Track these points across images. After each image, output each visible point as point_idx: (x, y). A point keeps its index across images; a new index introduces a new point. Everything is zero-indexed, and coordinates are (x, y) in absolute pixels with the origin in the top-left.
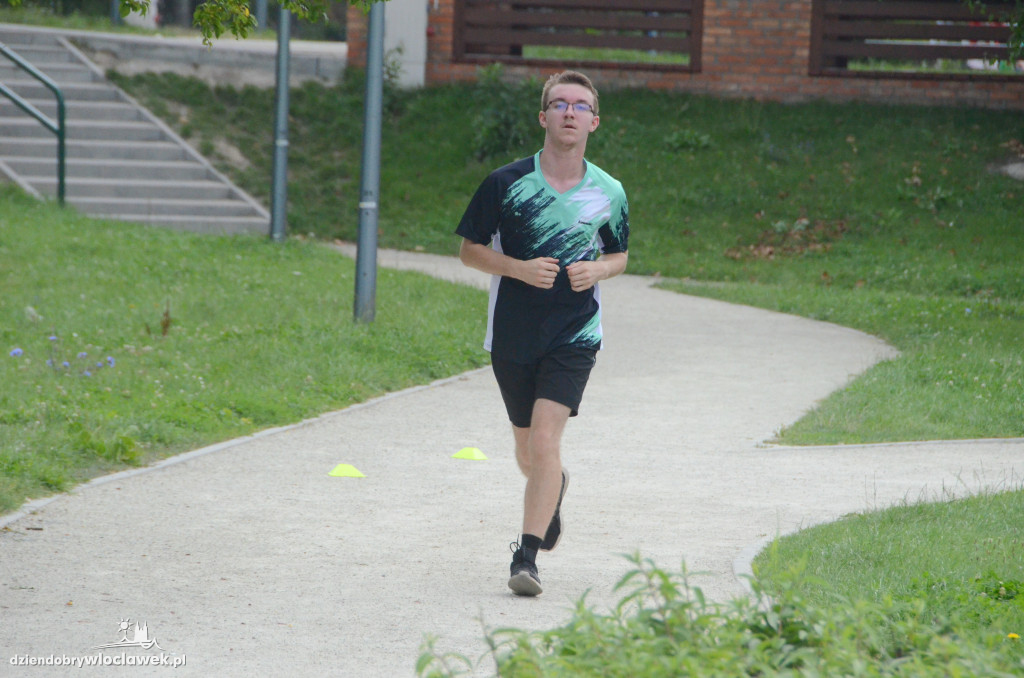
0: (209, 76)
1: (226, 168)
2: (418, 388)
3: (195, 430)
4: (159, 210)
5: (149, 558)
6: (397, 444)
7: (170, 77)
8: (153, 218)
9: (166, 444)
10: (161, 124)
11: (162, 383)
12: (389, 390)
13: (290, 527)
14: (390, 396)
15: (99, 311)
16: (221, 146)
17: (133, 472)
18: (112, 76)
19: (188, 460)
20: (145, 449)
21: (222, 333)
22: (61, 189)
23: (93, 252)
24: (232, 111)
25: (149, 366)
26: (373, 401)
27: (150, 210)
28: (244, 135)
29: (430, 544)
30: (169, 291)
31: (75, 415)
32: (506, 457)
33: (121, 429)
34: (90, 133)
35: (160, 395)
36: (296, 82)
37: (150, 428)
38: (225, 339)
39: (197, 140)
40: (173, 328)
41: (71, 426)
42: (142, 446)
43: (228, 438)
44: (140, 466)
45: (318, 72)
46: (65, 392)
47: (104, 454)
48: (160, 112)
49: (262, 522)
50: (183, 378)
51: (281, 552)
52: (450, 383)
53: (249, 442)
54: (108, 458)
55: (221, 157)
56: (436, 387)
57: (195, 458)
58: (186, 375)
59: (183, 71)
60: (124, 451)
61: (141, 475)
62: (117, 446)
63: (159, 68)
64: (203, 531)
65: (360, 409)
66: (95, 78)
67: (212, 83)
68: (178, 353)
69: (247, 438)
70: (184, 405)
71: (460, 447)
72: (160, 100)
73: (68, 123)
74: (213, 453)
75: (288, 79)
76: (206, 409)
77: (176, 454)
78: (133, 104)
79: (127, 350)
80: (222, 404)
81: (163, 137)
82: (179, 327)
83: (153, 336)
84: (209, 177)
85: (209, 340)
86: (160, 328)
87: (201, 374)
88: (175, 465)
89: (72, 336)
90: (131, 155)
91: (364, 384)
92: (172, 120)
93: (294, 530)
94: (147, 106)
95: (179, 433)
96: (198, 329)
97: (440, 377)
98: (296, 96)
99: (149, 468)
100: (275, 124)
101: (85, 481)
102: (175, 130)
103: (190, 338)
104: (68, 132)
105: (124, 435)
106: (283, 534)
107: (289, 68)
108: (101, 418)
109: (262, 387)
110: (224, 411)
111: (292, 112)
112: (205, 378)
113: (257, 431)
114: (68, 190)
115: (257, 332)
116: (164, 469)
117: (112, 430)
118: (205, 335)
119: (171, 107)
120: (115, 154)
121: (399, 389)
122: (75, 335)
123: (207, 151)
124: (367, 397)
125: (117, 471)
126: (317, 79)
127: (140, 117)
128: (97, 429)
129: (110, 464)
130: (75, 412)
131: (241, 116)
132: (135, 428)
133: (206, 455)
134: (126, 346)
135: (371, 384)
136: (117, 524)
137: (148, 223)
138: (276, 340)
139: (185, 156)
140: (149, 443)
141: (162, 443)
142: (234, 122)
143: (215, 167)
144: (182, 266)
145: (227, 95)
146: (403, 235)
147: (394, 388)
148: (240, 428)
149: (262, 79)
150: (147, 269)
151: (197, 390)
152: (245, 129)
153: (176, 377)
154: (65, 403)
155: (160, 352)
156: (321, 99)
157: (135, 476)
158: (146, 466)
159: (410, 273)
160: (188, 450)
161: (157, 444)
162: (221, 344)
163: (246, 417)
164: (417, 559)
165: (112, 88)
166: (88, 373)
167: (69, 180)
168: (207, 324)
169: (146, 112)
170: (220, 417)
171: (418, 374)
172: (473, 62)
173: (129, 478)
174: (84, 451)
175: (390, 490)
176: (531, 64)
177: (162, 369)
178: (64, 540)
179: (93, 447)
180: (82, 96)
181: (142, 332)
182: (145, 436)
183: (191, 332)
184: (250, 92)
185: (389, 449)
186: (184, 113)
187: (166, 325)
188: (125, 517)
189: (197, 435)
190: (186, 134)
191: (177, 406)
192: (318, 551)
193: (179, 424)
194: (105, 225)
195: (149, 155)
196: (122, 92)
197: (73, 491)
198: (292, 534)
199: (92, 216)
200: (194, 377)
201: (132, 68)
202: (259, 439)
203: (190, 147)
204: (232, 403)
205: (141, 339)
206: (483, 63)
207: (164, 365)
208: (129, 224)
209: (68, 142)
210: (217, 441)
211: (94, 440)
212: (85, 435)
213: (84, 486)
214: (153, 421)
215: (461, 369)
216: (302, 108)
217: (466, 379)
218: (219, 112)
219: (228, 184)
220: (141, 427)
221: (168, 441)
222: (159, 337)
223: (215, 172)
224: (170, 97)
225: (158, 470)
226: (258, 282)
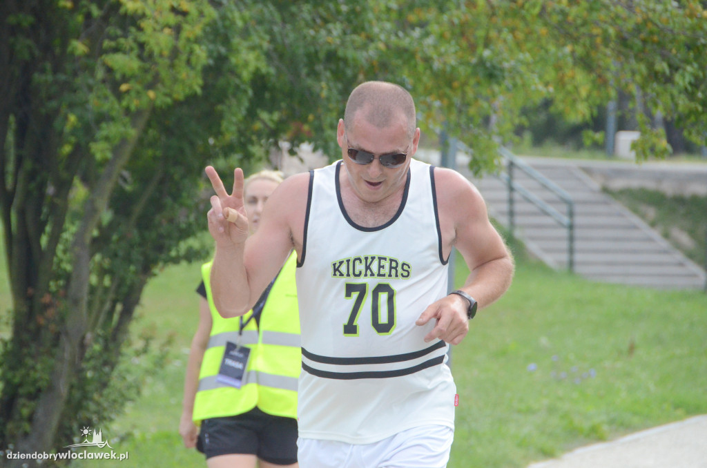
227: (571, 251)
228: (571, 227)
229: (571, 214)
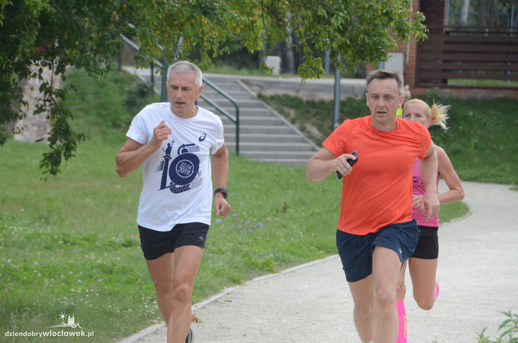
0: (304, 96)
1: (311, 137)
3: (299, 256)
4: (281, 157)
5: (280, 315)
7: (286, 96)
8: (278, 160)
9: (286, 263)
10: (282, 118)
11: (284, 235)
13: (343, 300)
15: (255, 203)
16: (309, 127)
17: (271, 275)
18: (260, 96)
19: (297, 270)
20: (277, 265)
21: (310, 212)
22: (237, 148)
23: (252, 176)
24: (314, 111)
25: (277, 227)
27: (276, 157)
28: (319, 122)
30: (286, 193)
31: (245, 249)
32: (442, 268)
33: (266, 256)
34: (251, 123)
35: (283, 240)
36: (343, 97)
37: (279, 255)
38: (312, 215)
39: (298, 124)
40: (289, 210)
41: (244, 255)
42: (275, 264)
43: (314, 260)
45: (353, 93)
46: (240, 239)
47: (259, 267)
48: (281, 112)
49: (330, 298)
50: (293, 233)
51: (340, 312)
53: (323, 262)
54: (260, 269)
55: (309, 132)
57: (300, 269)
58: (294, 231)
59: (292, 93)
60: (267, 266)
61: (275, 277)
62: (264, 263)
63: (281, 92)
64: (304, 302)
66: (252, 98)
67: (305, 99)
68: (291, 221)
69: (322, 260)
70: (294, 245)
72: (281, 107)
73: (241, 118)
74: (308, 267)
75: (339, 97)
76: (304, 247)
77: (291, 267)
78: (269, 109)
79: (268, 220)
80: (311, 244)
81: (282, 124)
82: (291, 210)
83: (279, 214)
84: (303, 141)
85: (304, 215)
86: (282, 210)
87: (301, 231)
88: (290, 272)
89: (243, 214)
90: (269, 132)
92: (287, 115)
93: (345, 302)
94: (276, 109)
95: (292, 257)
96: (299, 210)
98: (343, 104)
99: (279, 274)
100: (334, 116)
101: (250, 279)
102: (288, 120)
103: (296, 214)
104: (240, 122)
105: (267, 258)
106: (340, 304)
107: (340, 91)
108: (257, 251)
109: (329, 237)
110: (312, 248)
111: (341, 111)
112: (303, 233)
113: (327, 257)
114: (240, 148)
115: (326, 212)
116: (285, 274)
117: (262, 256)
118: (302, 213)
119: (286, 110)
120: (261, 131)
122: (244, 213)
123: (303, 129)
125: (264, 275)
126: (353, 96)
127: (272, 115)
128: (255, 256)
129: (261, 272)
130: (245, 248)
131: (318, 113)
132: (272, 255)
133: (304, 267)
134: (267, 218)
136: (265, 299)
137: (276, 163)
138: (335, 215)
139: (293, 132)
140: (278, 263)
141: (285, 263)
142: (314, 116)
143: (307, 137)
144: (292, 182)
145: (311, 104)
148: (319, 255)
149: (327, 97)
150: (276, 183)
151: (299, 238)
152: (320, 119)
153: (290, 232)
154: (240, 244)
155: (283, 221)
156: (355, 105)
157: (273, 277)
158: (277, 272)
160: (296, 265)
161: (282, 263)
162: (310, 217)
163: (322, 250)
165: (260, 102)
166: (250, 231)
167: (241, 144)
168: (303, 208)
169: (275, 112)
170: (310, 250)
172: (425, 87)
173: (270, 278)
174: (249, 266)
176: (452, 87)
177: (283, 229)
178: (242, 306)
179: (253, 264)
180: (247, 105)
181: (274, 212)
182: (277, 259)
183: (297, 212)
184: (322, 102)
186: (292, 113)
187: (285, 208)
188: (268, 296)
189: (300, 258)
190: (293, 122)
191: (291, 245)
193: (292, 253)
194: (257, 163)
195: (276, 132)
196: (264, 104)
197: (245, 284)
198: (344, 304)
199: (251, 160)
200: (298, 232)
201: (269, 92)
202: (328, 260)
203: (295, 128)
204: (316, 244)
205: (274, 215)
206: (429, 87)
207: (284, 226)
208: (268, 163)
209: (241, 126)
210: (309, 261)
211: (254, 261)
212: (250, 259)
213: (250, 282)
214: (280, 252)
216: (346, 109)
218: (308, 112)
219: (312, 144)
220: (274, 255)
221: (287, 261)
222: (282, 214)
223: (306, 139)
224: (286, 105)
225: (283, 274)
226: (326, 188)
227: (238, 140)
228: (237, 123)
229: (238, 114)
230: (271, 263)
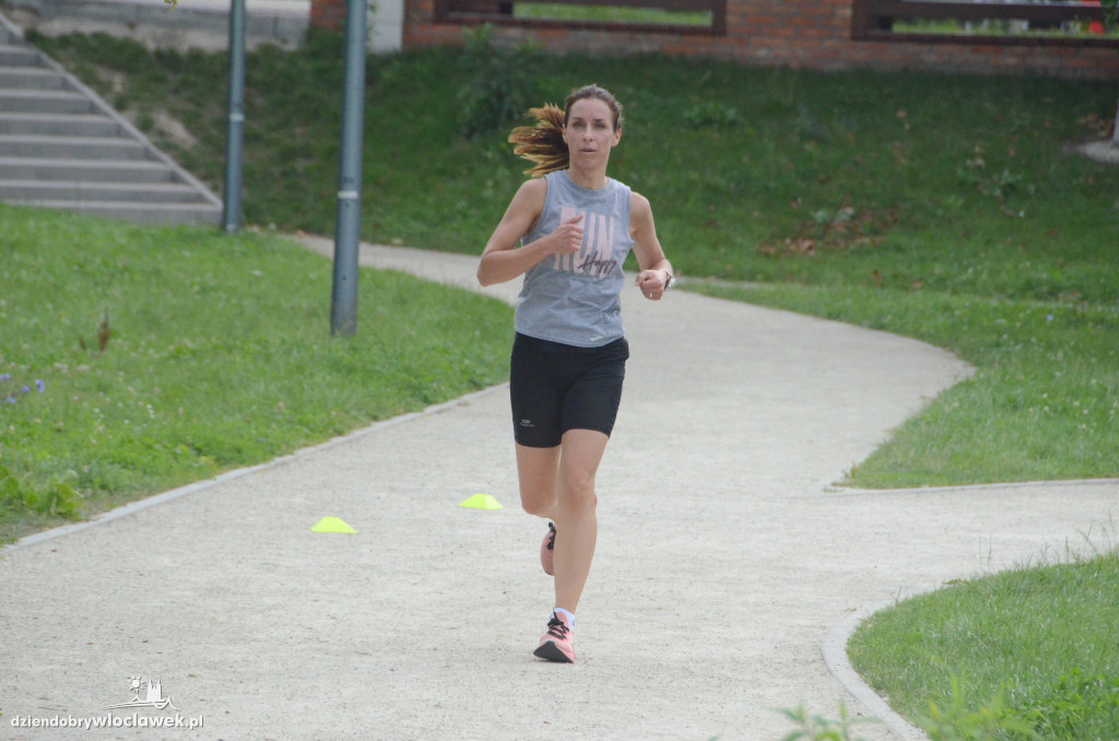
0: (148, 38)
1: (168, 146)
2: (410, 416)
3: (145, 473)
4: (90, 195)
5: (96, 647)
6: (392, 490)
7: (102, 38)
8: (83, 204)
9: (110, 491)
10: (90, 94)
11: (102, 412)
12: (375, 419)
14: (377, 426)
15: (23, 321)
16: (163, 120)
17: (71, 528)
18: (33, 37)
20: (86, 498)
21: (172, 348)
23: (13, 247)
24: (174, 79)
25: (84, 390)
26: (357, 433)
27: (79, 195)
28: (190, 107)
29: (445, 624)
30: (105, 296)
33: (56, 474)
34: (8, 104)
35: (101, 428)
36: (252, 44)
37: (91, 471)
38: (176, 357)
39: (133, 112)
40: (111, 341)
42: (82, 496)
43: (186, 483)
44: (79, 520)
45: (275, 33)
47: (36, 506)
48: (89, 80)
49: (234, 594)
50: (127, 405)
51: (261, 636)
52: (448, 409)
53: (211, 487)
54: (40, 511)
55: (161, 133)
56: (430, 414)
57: (148, 509)
58: (131, 402)
59: (117, 31)
60: (60, 502)
61: (81, 532)
63: (88, 28)
64: (162, 608)
65: (343, 444)
67: (151, 46)
68: (121, 373)
69: (209, 483)
70: (131, 442)
71: (469, 493)
72: (88, 66)
74: (168, 502)
75: (243, 43)
76: (157, 446)
77: (124, 504)
78: (59, 70)
80: (177, 440)
81: (93, 109)
82: (119, 341)
83: (89, 351)
84: (148, 156)
85: (157, 356)
87: (149, 401)
88: (123, 519)
90: (55, 130)
91: (347, 412)
92: (103, 88)
93: (275, 606)
94: (75, 72)
95: (126, 476)
96: (143, 343)
97: (436, 402)
98: (252, 61)
99: (91, 523)
100: (229, 93)
101: (15, 540)
102: (107, 101)
103: (134, 354)
105: (60, 481)
106: (262, 612)
107: (244, 28)
108: (30, 459)
109: (225, 417)
110: (181, 449)
111: (247, 81)
112: (154, 406)
113: (221, 473)
115: (215, 348)
116: (109, 523)
117: (45, 475)
118: (151, 351)
119: (103, 74)
120: (36, 128)
121: (388, 418)
123: (145, 126)
124: (350, 428)
125: (52, 527)
126: (275, 42)
127: (67, 86)
128: (27, 474)
129: (42, 519)
131: (186, 84)
132: (72, 472)
133: (159, 504)
135: (354, 413)
136: (54, 600)
137: (77, 211)
138: (238, 358)
139: (119, 132)
140: (89, 491)
142: (176, 92)
143: (156, 144)
144: (120, 264)
145: (169, 60)
146: (377, 226)
147: (381, 416)
148: (200, 469)
149: (210, 42)
150: (76, 268)
151: (146, 420)
152: (190, 100)
153: (120, 405)
155: (99, 372)
156: (280, 65)
157: (74, 533)
158: (87, 520)
159: (389, 272)
160: (137, 499)
161: (99, 492)
162: (172, 362)
163: (205, 455)
164: (431, 646)
165: (33, 51)
166: (12, 401)
168: (153, 337)
169: (73, 80)
170: (175, 456)
171: (410, 399)
172: (458, 22)
173: (67, 536)
175: (388, 550)
176: (525, 24)
177: (101, 394)
179: (21, 496)
181: (76, 347)
182: (84, 482)
183: (135, 348)
184: (197, 57)
185: (382, 495)
186: (118, 82)
187: (104, 339)
188: (64, 589)
189: (147, 479)
190: (120, 105)
191: (122, 443)
192: (306, 635)
193: (125, 465)
194: (26, 213)
195: (76, 130)
196: (44, 56)
198: (273, 611)
199: (11, 202)
200: (141, 403)
201: (56, 27)
202: (223, 484)
203: (125, 121)
204: (189, 439)
205: (75, 356)
206: (470, 23)
208: (55, 213)
210: (172, 487)
212: (12, 483)
213: (11, 547)
214: (94, 462)
215: (460, 393)
216: (259, 75)
217: (466, 404)
218: (159, 80)
219: (170, 164)
220: (79, 472)
221: (112, 487)
222: (97, 353)
223: (154, 149)
224: (102, 62)
225: (101, 525)
226: (211, 283)
230: (69, 494)
